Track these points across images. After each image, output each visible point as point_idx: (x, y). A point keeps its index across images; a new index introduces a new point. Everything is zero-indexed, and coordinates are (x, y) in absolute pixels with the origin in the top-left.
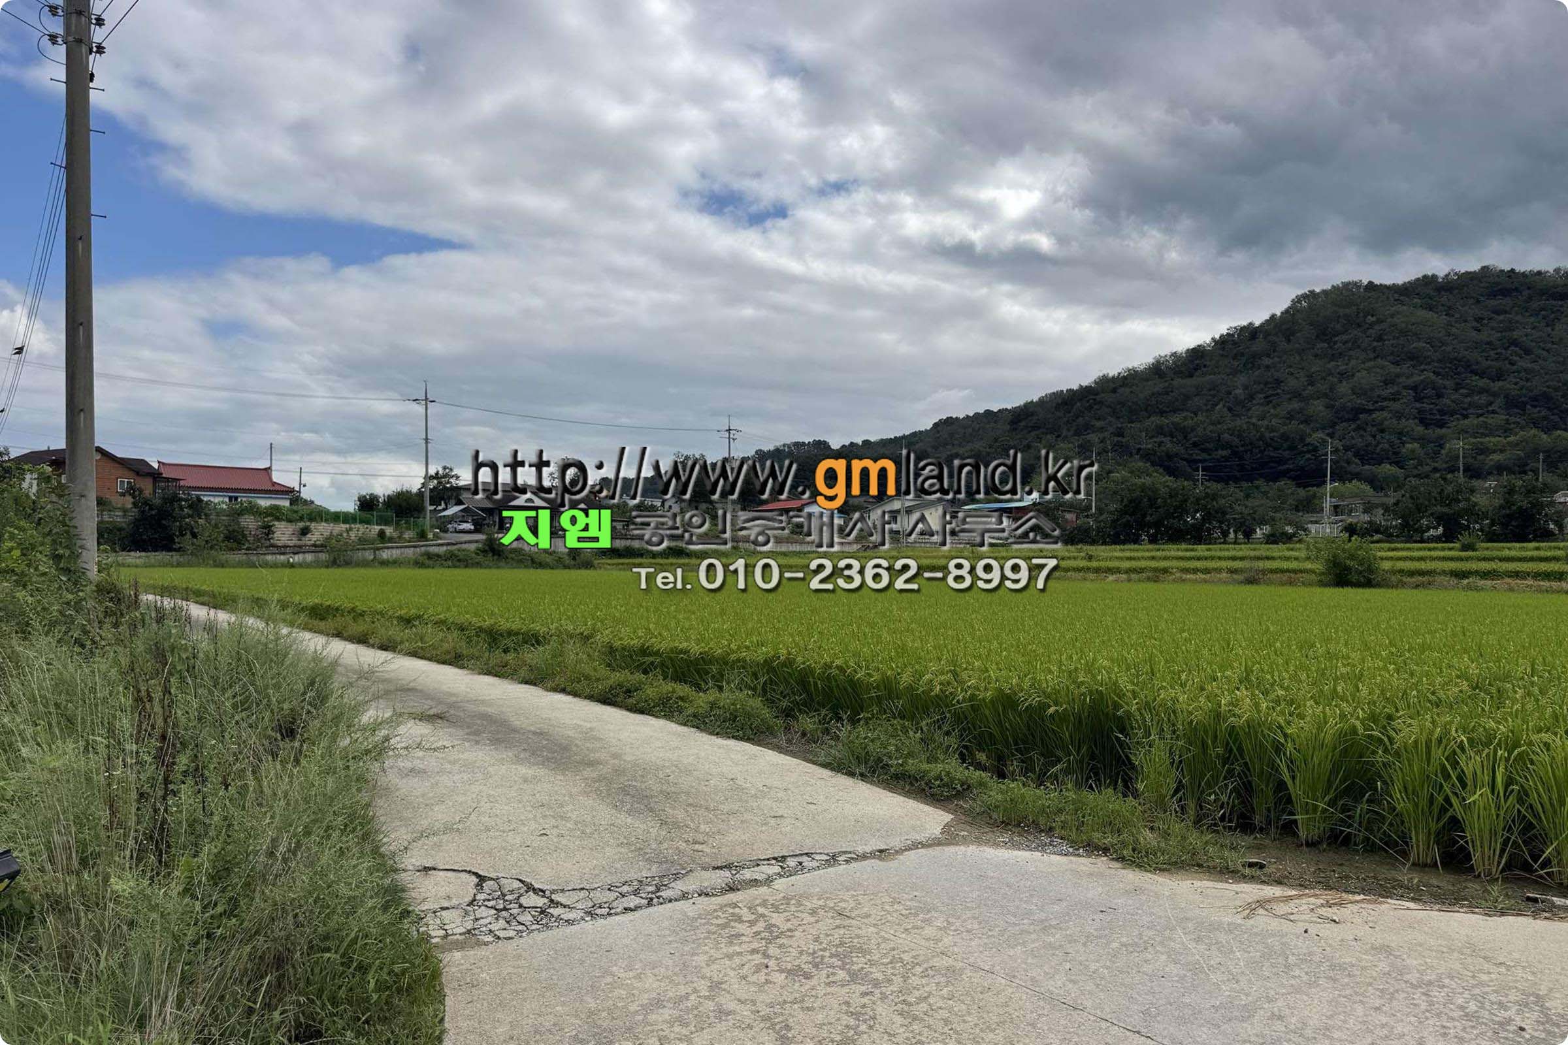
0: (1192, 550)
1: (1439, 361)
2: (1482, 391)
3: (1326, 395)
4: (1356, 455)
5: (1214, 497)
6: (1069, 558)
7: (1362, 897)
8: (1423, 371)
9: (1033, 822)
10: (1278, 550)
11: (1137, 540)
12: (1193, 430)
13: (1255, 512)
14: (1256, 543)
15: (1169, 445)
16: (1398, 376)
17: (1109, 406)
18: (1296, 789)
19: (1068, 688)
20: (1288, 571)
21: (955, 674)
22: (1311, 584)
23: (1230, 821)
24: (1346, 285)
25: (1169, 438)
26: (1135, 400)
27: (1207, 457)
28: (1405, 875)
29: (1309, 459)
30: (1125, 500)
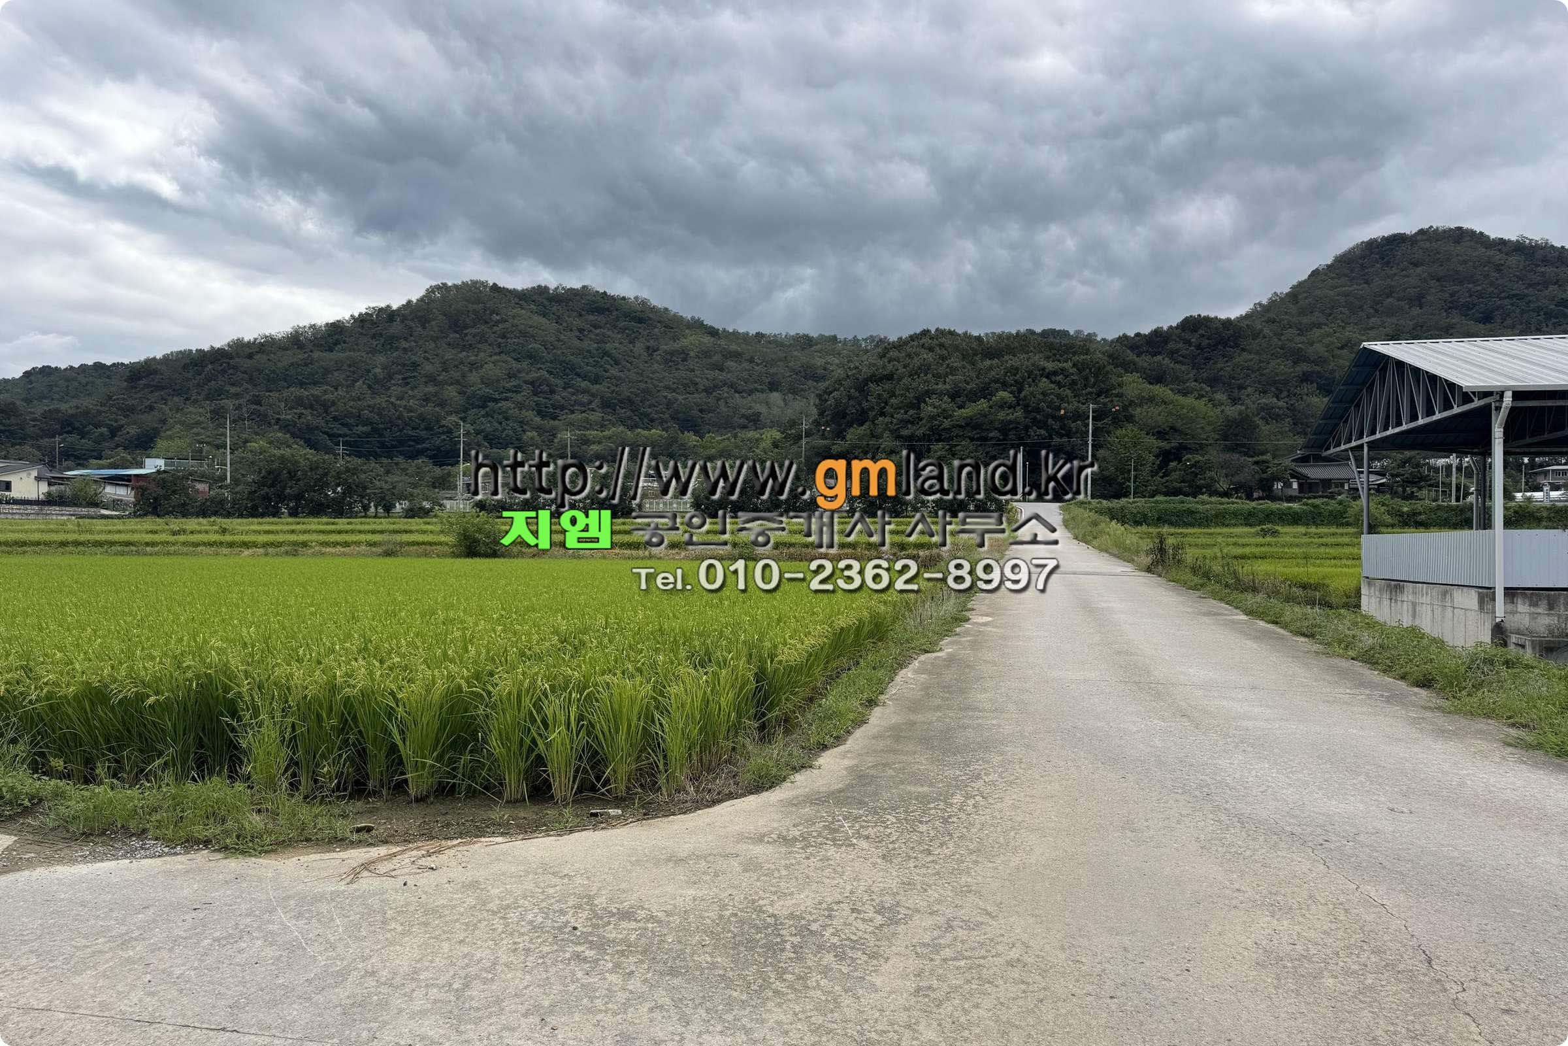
0: (333, 524)
1: (551, 362)
2: (584, 391)
3: (458, 382)
4: (486, 438)
5: (354, 471)
6: (200, 532)
7: (459, 840)
8: (539, 369)
9: (123, 826)
10: (416, 523)
11: (276, 513)
12: (333, 403)
13: (394, 488)
14: (396, 518)
15: (309, 417)
16: (519, 371)
17: (245, 372)
18: (406, 751)
19: (171, 676)
20: (423, 543)
21: (27, 670)
22: (444, 556)
23: (345, 790)
24: (475, 283)
25: (309, 411)
26: (274, 368)
27: (349, 432)
28: (499, 813)
29: (445, 440)
30: (263, 471)
